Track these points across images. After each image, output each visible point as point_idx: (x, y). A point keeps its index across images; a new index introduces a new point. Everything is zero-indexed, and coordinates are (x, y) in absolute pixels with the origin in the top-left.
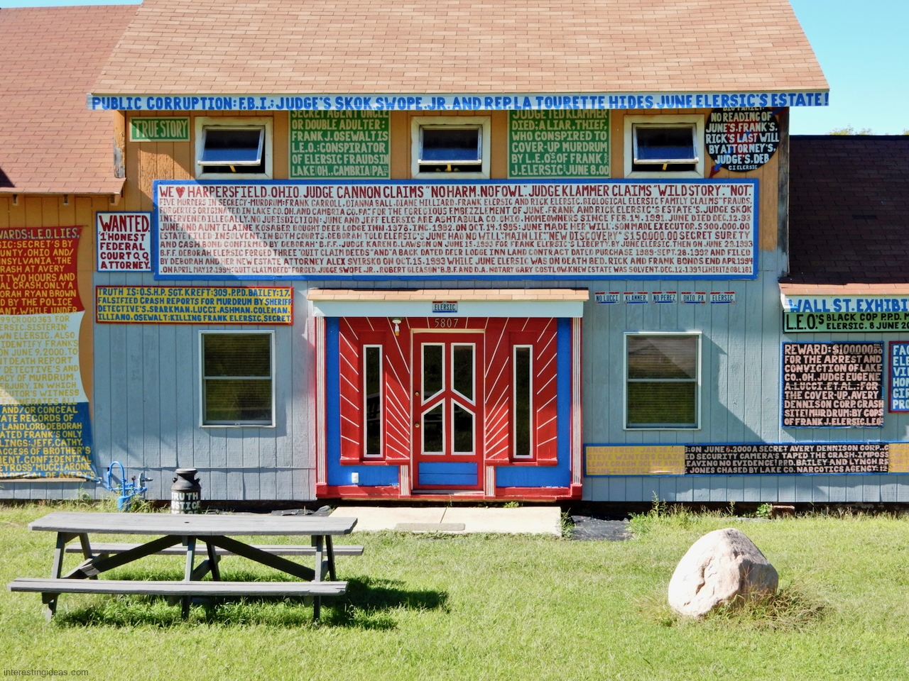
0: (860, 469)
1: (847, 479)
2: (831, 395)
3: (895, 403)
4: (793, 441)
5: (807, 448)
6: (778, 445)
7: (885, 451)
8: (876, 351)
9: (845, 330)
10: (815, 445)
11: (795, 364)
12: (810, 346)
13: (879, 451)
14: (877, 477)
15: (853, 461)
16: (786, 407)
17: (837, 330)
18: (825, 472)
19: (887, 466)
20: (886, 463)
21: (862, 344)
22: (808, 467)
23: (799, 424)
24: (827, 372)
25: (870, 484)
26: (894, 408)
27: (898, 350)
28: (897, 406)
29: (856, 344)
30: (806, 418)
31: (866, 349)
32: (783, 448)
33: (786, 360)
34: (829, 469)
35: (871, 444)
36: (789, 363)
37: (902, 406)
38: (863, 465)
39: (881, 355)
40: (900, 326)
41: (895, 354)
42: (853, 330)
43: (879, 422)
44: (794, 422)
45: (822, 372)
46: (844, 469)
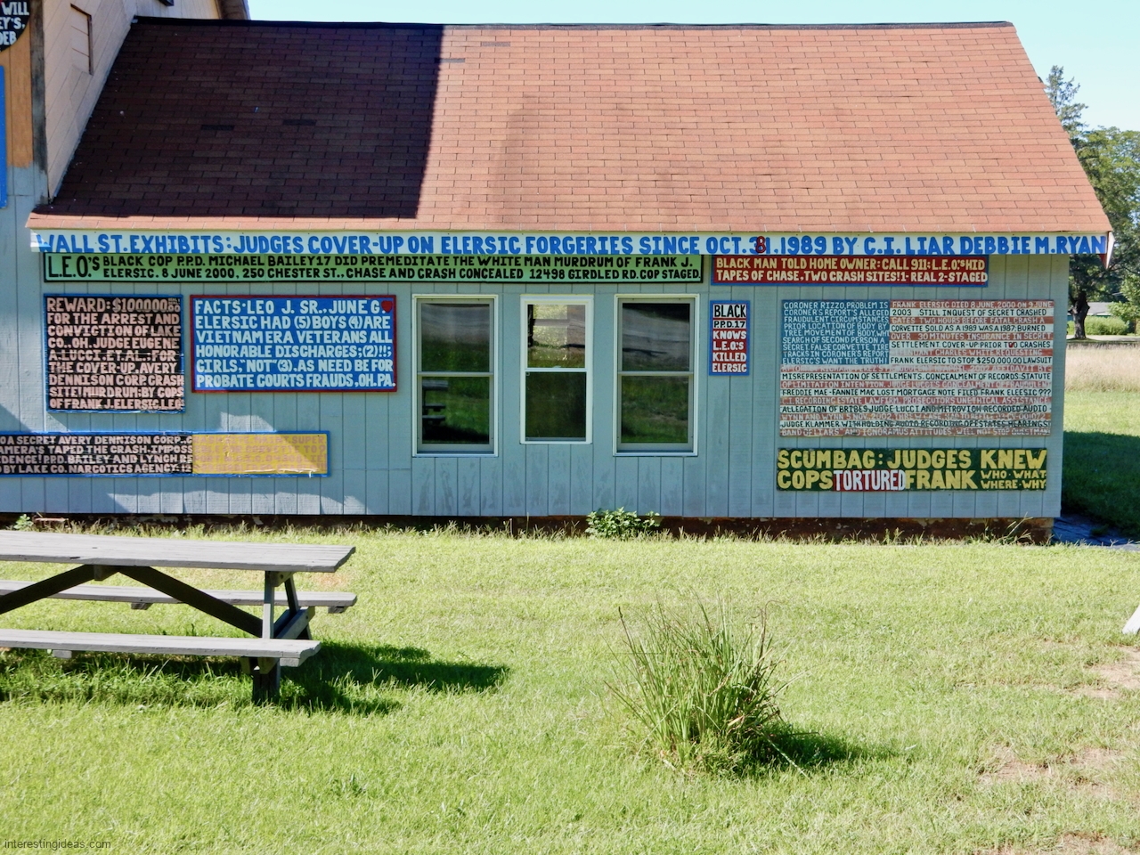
0: (154, 468)
1: (137, 481)
2: (112, 369)
3: (199, 380)
4: (63, 430)
5: (81, 440)
6: (42, 435)
7: (187, 445)
8: (171, 308)
9: (129, 279)
10: (93, 436)
11: (62, 325)
12: (81, 300)
13: (179, 444)
14: (178, 480)
15: (145, 458)
16: (51, 383)
17: (117, 279)
18: (106, 472)
19: (191, 464)
20: (189, 461)
21: (152, 299)
22: (84, 465)
23: (70, 407)
24: (106, 336)
25: (168, 490)
26: (198, 386)
27: (202, 306)
28: (203, 384)
29: (144, 298)
30: (79, 398)
31: (159, 305)
32: (49, 440)
33: (50, 319)
34: (112, 469)
35: (168, 435)
36: (53, 323)
37: (208, 384)
38: (159, 464)
39: (179, 314)
40: (203, 274)
41: (197, 312)
42: (139, 279)
43: (179, 404)
44: (63, 403)
45: (99, 336)
46: (134, 468)
